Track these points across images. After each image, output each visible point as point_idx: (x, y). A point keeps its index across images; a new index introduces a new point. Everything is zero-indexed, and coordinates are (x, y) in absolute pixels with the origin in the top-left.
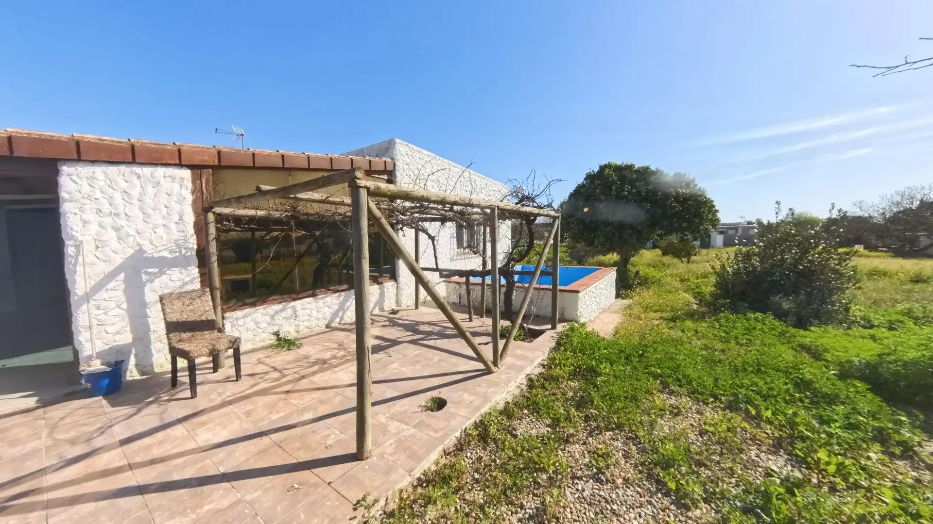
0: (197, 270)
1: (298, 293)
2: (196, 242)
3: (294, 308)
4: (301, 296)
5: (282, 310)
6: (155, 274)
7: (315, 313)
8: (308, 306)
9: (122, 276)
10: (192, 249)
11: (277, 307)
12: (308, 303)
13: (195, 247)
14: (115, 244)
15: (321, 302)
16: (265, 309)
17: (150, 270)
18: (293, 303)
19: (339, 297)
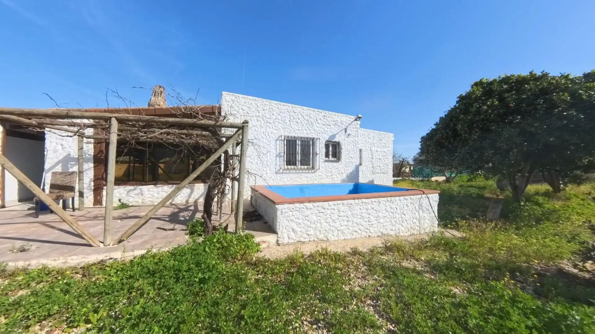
0: (93, 164)
1: (146, 182)
2: (93, 151)
3: (141, 189)
4: (147, 183)
5: (134, 189)
6: (73, 165)
7: (156, 195)
8: (151, 190)
9: (60, 165)
10: (91, 155)
11: (132, 188)
12: (151, 188)
13: (93, 154)
14: (61, 151)
15: (160, 188)
16: (124, 187)
17: (72, 163)
18: (141, 187)
19: (172, 187)
